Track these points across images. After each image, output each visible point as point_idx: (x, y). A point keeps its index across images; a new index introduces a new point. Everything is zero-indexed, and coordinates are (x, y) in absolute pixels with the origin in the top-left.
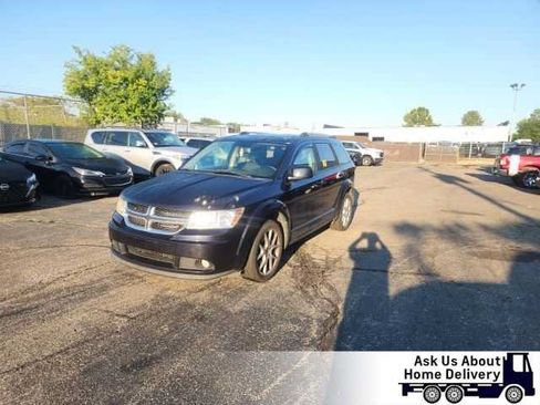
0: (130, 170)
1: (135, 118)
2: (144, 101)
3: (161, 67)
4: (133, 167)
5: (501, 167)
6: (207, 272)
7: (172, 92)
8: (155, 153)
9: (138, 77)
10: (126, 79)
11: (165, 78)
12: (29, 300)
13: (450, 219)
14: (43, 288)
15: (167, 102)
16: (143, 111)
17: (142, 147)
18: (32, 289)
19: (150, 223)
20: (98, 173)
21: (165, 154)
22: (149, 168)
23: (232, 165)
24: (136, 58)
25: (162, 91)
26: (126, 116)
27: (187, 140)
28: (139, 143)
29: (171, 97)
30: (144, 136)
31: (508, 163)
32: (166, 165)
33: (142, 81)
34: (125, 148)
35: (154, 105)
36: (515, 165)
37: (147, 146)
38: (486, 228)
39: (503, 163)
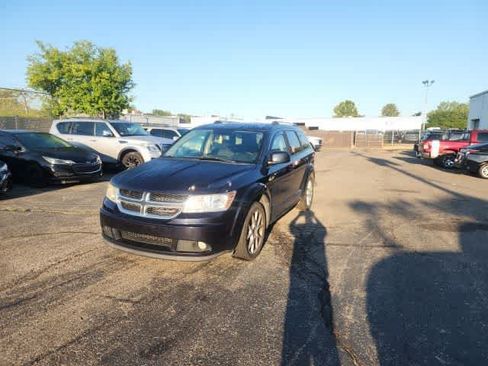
0: (99, 158)
1: (98, 109)
2: (106, 93)
3: (122, 62)
4: (102, 156)
5: (425, 151)
6: (204, 253)
7: (133, 85)
8: (121, 142)
9: (100, 71)
10: (88, 73)
11: (127, 72)
12: (24, 290)
13: (393, 196)
14: (36, 277)
15: (129, 95)
16: (106, 102)
17: (109, 136)
18: (25, 278)
19: (145, 208)
20: (68, 162)
21: (131, 143)
22: (115, 156)
23: (206, 151)
24: (98, 53)
25: (124, 84)
26: (89, 107)
27: (150, 129)
28: (105, 133)
30: (110, 126)
31: (430, 147)
32: (133, 153)
33: (105, 74)
34: (92, 138)
35: (116, 98)
36: (435, 149)
37: (113, 136)
38: (425, 203)
39: (426, 147)
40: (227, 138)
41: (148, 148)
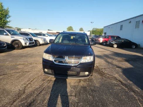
0: (5, 43)
8: (12, 37)
17: (6, 35)
19: (67, 62)
21: (16, 37)
22: (10, 42)
23: (60, 41)
28: (5, 34)
29: (9, 18)
30: (6, 31)
37: (8, 35)
39: (99, 40)
40: (74, 37)
41: (23, 39)
